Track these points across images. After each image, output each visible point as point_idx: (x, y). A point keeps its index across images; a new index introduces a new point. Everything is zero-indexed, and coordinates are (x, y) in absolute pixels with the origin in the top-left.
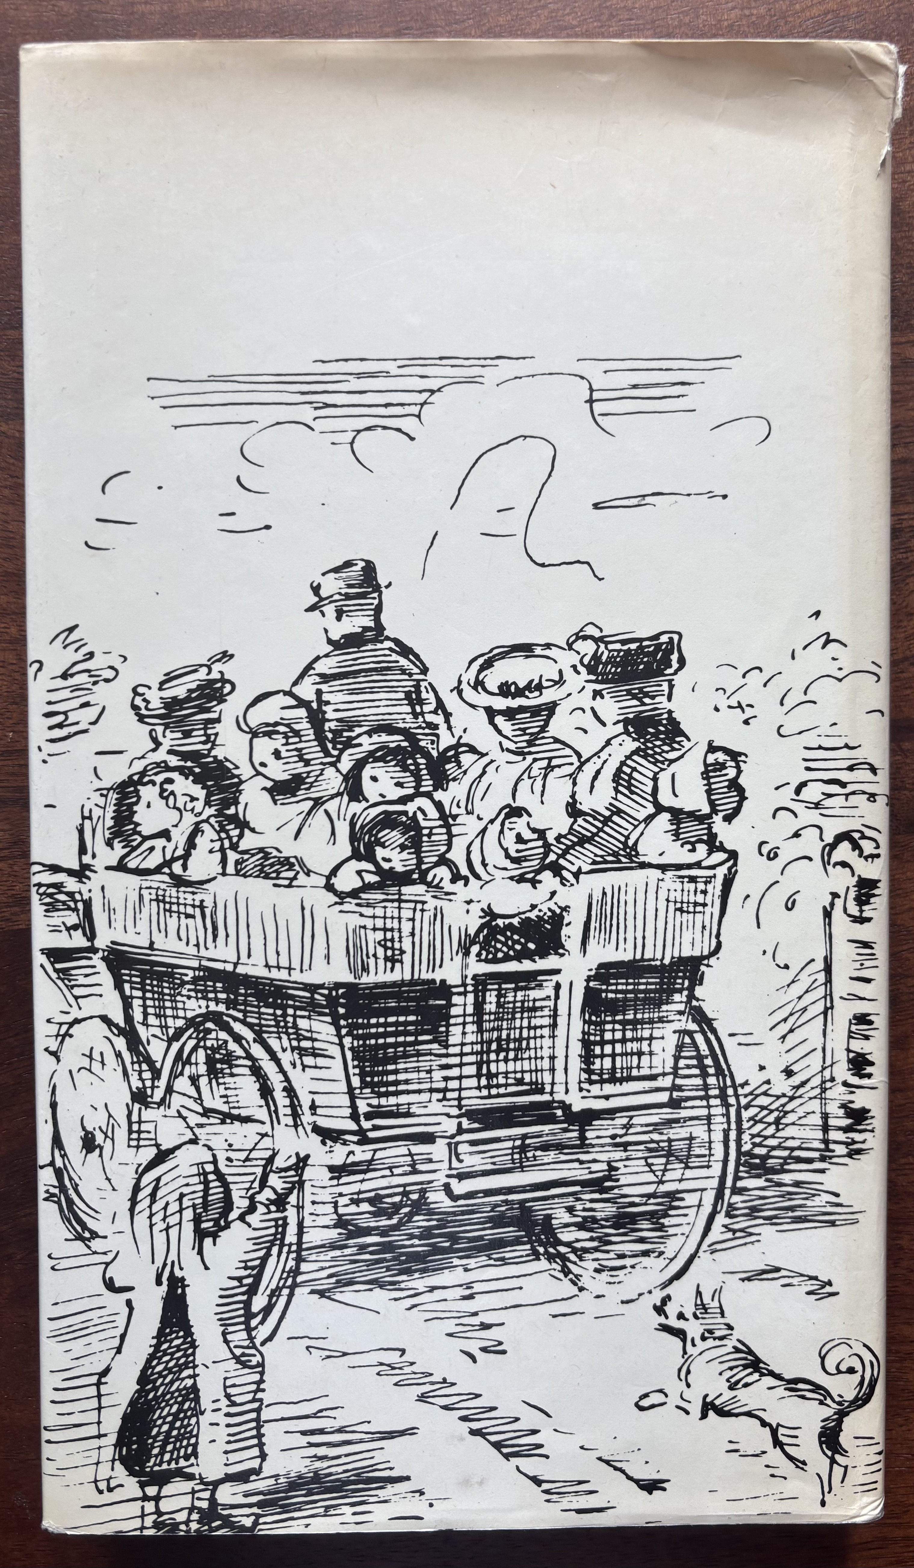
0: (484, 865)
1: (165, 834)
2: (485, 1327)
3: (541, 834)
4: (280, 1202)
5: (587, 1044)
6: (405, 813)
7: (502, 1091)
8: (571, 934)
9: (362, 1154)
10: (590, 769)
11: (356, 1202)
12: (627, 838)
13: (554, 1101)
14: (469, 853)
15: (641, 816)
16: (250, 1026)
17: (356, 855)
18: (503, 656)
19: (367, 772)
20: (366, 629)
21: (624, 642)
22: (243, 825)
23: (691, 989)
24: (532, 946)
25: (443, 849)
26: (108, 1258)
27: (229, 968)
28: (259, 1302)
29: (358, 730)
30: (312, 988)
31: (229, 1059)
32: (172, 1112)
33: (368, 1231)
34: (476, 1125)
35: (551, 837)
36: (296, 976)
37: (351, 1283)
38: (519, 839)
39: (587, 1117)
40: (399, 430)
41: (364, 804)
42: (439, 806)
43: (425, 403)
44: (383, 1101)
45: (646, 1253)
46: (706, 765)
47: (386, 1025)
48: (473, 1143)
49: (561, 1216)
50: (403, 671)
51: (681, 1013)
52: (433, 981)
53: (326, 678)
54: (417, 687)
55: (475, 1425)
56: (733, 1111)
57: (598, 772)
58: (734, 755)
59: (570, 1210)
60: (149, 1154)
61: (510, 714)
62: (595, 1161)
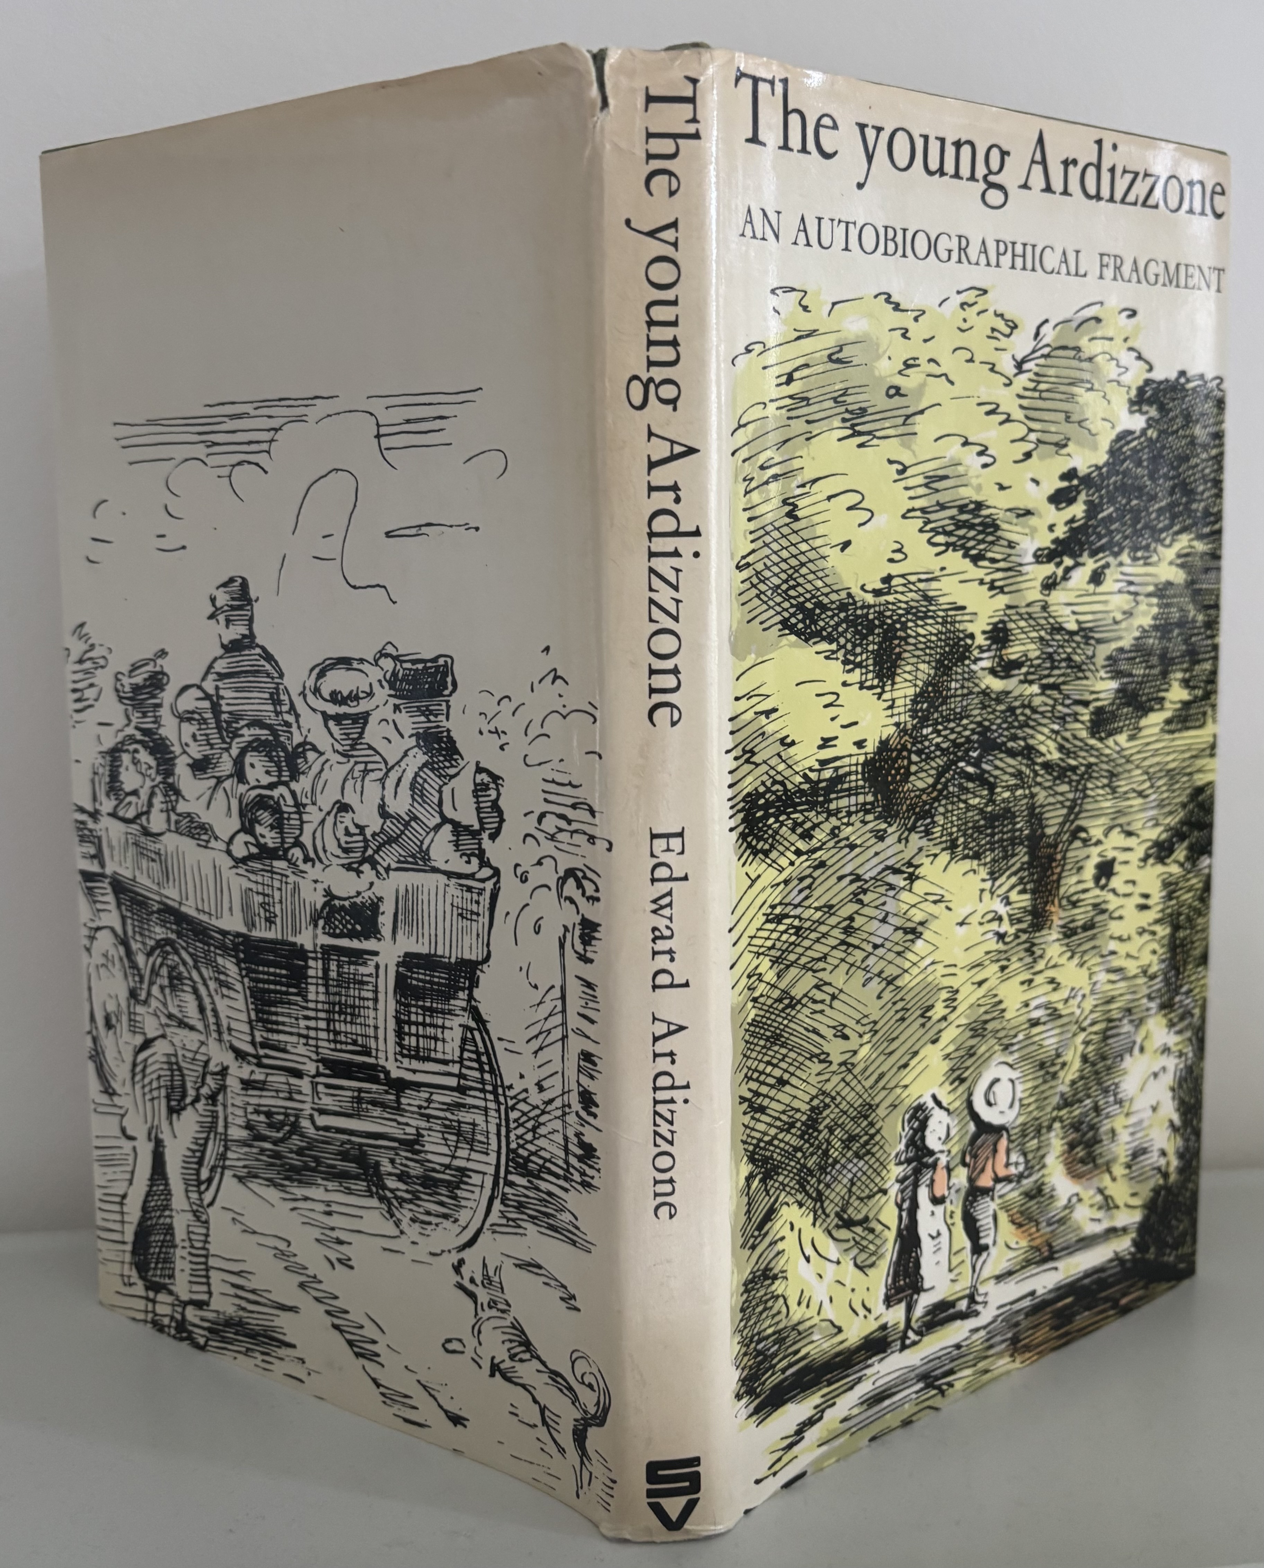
0: (325, 851)
1: (135, 793)
2: (340, 1242)
3: (361, 829)
4: (213, 1098)
5: (399, 1022)
6: (271, 797)
7: (344, 1047)
8: (385, 921)
9: (259, 1075)
10: (394, 775)
11: (257, 1112)
12: (422, 842)
13: (377, 1065)
14: (314, 839)
15: (431, 825)
16: (191, 955)
17: (244, 829)
18: (332, 667)
19: (249, 759)
20: (244, 636)
21: (414, 662)
22: (178, 793)
23: (470, 989)
24: (358, 927)
25: (298, 832)
26: (122, 1112)
27: (176, 905)
28: (205, 1174)
29: (242, 723)
30: (224, 933)
31: (180, 977)
32: (151, 1010)
33: (264, 1139)
34: (327, 1072)
35: (368, 832)
36: (214, 922)
37: (256, 1176)
38: (347, 833)
39: (400, 1086)
40: (257, 464)
41: (247, 787)
42: (293, 794)
43: (272, 440)
44: (270, 1036)
45: (446, 1216)
46: (476, 785)
47: (268, 974)
48: (328, 1086)
49: (386, 1167)
50: (268, 675)
51: (464, 1009)
52: (295, 944)
53: (222, 676)
54: (277, 689)
55: (337, 1322)
56: (503, 1108)
57: (399, 780)
58: (495, 778)
59: (392, 1161)
60: (139, 1040)
61: (338, 719)
62: (407, 1124)
